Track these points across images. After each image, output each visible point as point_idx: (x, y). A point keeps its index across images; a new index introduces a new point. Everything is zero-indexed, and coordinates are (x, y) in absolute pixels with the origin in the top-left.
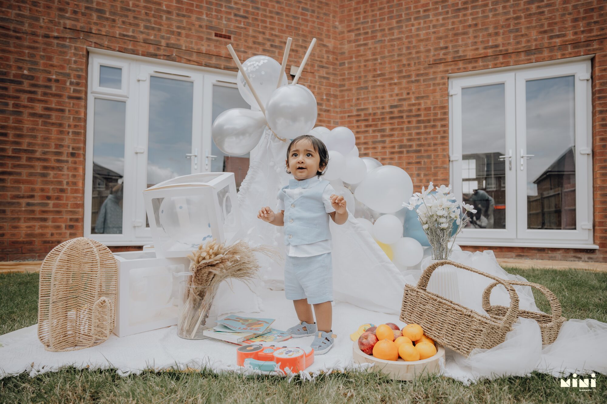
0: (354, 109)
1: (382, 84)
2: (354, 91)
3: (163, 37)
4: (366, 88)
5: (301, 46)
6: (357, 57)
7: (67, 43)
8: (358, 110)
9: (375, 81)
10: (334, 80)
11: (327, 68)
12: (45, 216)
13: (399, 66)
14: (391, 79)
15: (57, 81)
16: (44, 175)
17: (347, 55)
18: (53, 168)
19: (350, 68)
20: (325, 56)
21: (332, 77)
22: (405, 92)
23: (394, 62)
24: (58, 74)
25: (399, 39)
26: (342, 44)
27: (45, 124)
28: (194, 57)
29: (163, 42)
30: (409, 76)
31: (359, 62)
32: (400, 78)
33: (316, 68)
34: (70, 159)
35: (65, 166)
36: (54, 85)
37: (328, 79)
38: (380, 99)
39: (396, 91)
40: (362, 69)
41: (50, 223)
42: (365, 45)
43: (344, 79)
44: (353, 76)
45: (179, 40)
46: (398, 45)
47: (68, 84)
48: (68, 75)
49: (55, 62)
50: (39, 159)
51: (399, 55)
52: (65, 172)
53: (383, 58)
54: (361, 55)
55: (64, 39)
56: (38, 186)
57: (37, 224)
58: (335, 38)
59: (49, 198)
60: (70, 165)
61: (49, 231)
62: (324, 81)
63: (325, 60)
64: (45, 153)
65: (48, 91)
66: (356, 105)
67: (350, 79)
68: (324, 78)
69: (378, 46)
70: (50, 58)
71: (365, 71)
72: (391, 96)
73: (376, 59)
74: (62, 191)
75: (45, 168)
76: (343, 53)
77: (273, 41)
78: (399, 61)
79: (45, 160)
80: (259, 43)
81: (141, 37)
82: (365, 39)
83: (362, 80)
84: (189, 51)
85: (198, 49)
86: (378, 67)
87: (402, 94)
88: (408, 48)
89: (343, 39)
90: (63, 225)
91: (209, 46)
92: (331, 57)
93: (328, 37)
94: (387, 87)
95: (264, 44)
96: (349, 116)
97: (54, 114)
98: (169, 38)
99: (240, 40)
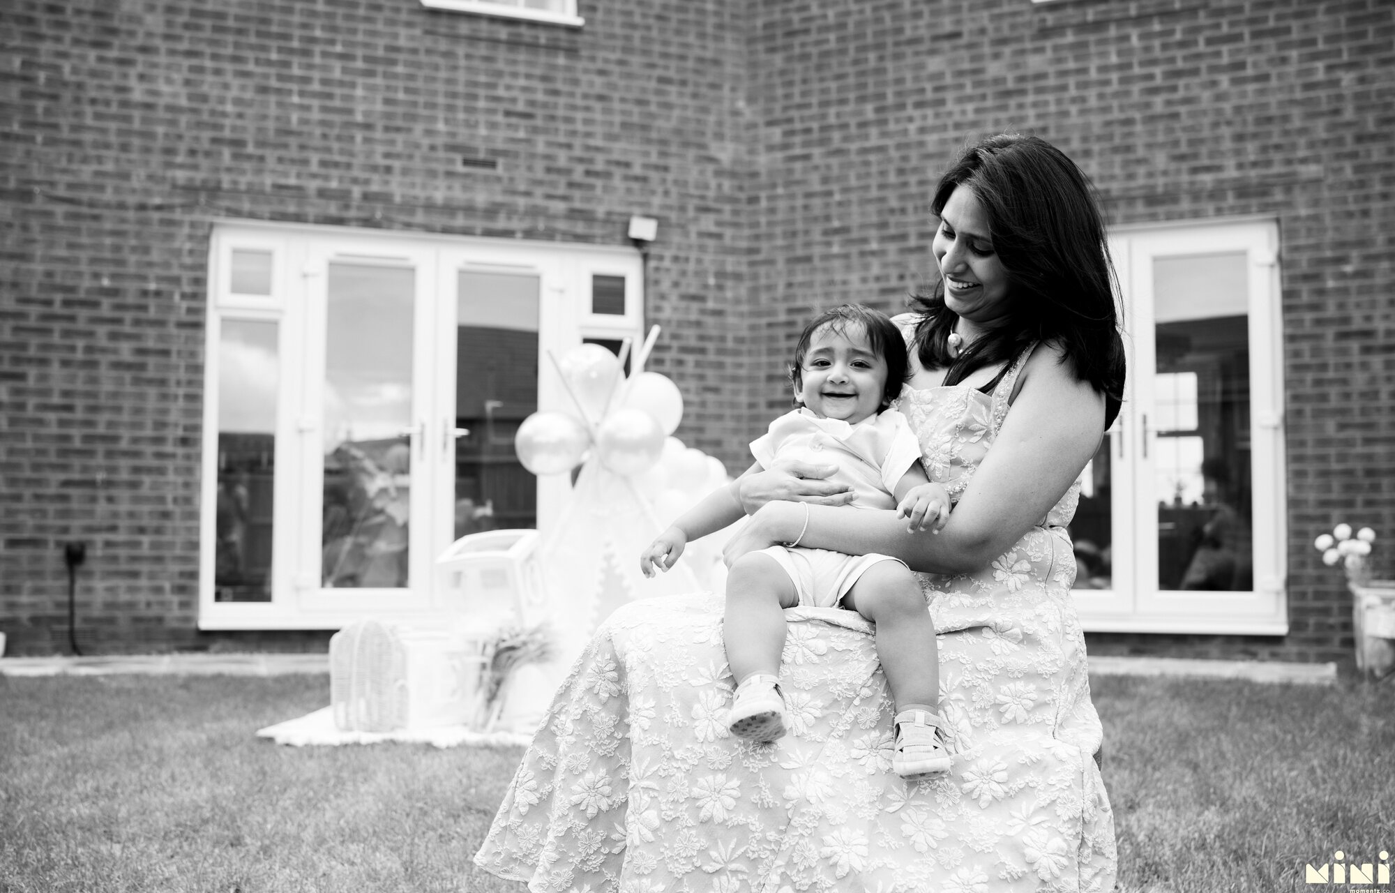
0: (782, 307)
1: (843, 251)
2: (781, 265)
3: (355, 181)
4: (808, 259)
5: (657, 168)
6: (788, 184)
7: (177, 215)
9: (829, 244)
10: (734, 238)
11: (718, 211)
12: (136, 567)
13: (880, 212)
14: (864, 240)
15: (158, 294)
16: (134, 485)
17: (763, 179)
18: (149, 470)
19: (772, 211)
20: (713, 183)
21: (728, 232)
22: (894, 273)
23: (869, 201)
24: (160, 279)
25: (881, 149)
26: (752, 152)
27: (137, 381)
28: (420, 217)
29: (357, 191)
30: (903, 237)
31: (792, 196)
32: (883, 239)
33: (691, 213)
34: (180, 451)
35: (170, 464)
36: (152, 303)
37: (719, 236)
38: (839, 288)
39: (875, 269)
40: (799, 215)
41: (143, 582)
42: (806, 157)
43: (757, 237)
44: (778, 230)
45: (386, 183)
46: (879, 163)
47: (177, 297)
48: (176, 280)
49: (155, 256)
50: (126, 454)
51: (882, 187)
52: (171, 477)
53: (846, 190)
54: (798, 183)
55: (170, 208)
56: (124, 507)
57: (122, 583)
58: (736, 139)
59: (142, 530)
60: (180, 462)
61: (142, 597)
62: (711, 243)
63: (711, 193)
64: (135, 440)
65: (142, 315)
66: (786, 298)
67: (770, 236)
68: (711, 235)
69: (834, 161)
70: (146, 250)
71: (806, 220)
72: (864, 280)
73: (829, 194)
74: (166, 515)
75: (137, 470)
76: (754, 175)
77: (591, 161)
78: (882, 200)
79: (136, 454)
80: (559, 171)
81: (313, 185)
82: (806, 144)
83: (800, 240)
84: (408, 207)
85: (428, 198)
86: (834, 211)
87: (887, 278)
88: (901, 172)
89: (755, 139)
90: (167, 585)
91: (450, 188)
92: (727, 184)
93: (719, 136)
94: (855, 260)
95: (568, 172)
97: (151, 361)
98: (367, 182)
99: (517, 167)
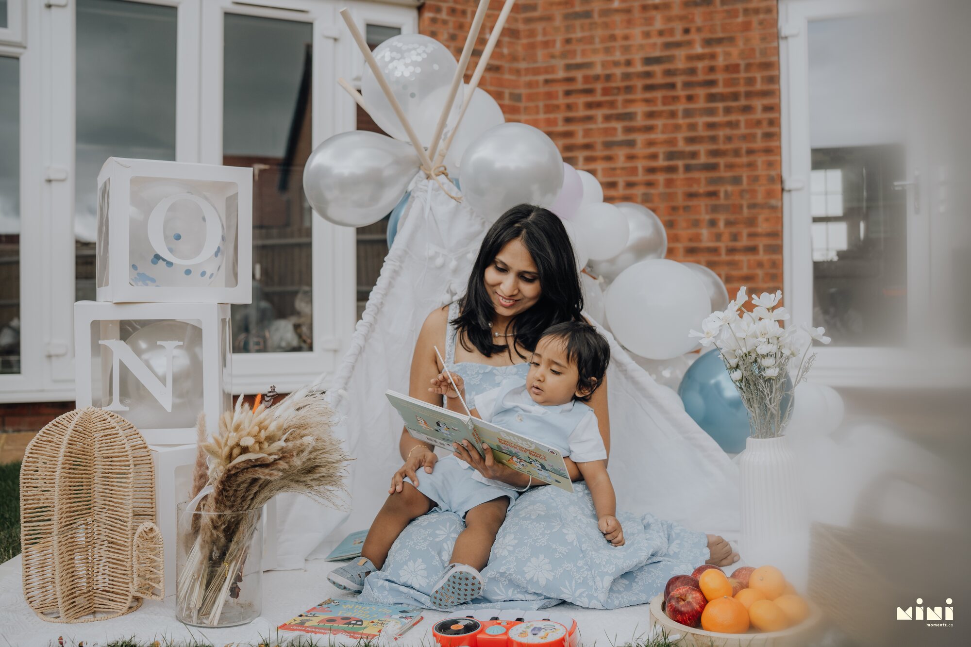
0: (560, 63)
1: (624, 6)
2: (558, 21)
4: (588, 15)
8: (569, 67)
22: (678, 27)
38: (620, 43)
39: (659, 24)
66: (564, 55)
72: (647, 35)
87: (671, 32)
94: (637, 15)
96: (547, 82)
